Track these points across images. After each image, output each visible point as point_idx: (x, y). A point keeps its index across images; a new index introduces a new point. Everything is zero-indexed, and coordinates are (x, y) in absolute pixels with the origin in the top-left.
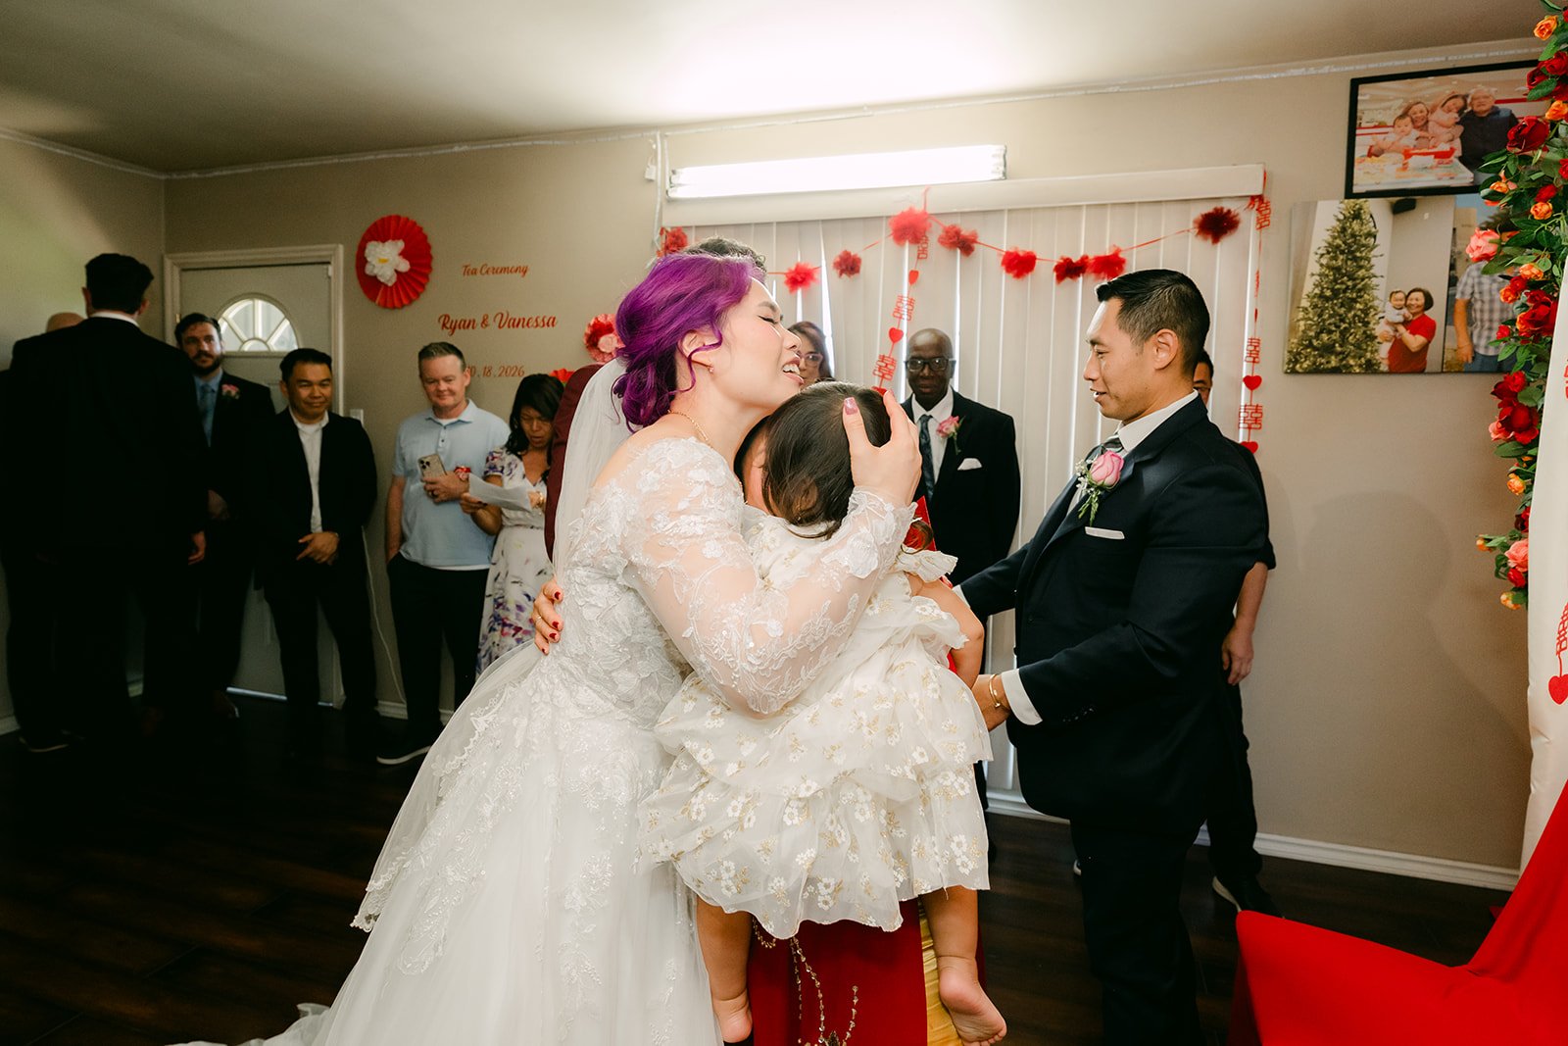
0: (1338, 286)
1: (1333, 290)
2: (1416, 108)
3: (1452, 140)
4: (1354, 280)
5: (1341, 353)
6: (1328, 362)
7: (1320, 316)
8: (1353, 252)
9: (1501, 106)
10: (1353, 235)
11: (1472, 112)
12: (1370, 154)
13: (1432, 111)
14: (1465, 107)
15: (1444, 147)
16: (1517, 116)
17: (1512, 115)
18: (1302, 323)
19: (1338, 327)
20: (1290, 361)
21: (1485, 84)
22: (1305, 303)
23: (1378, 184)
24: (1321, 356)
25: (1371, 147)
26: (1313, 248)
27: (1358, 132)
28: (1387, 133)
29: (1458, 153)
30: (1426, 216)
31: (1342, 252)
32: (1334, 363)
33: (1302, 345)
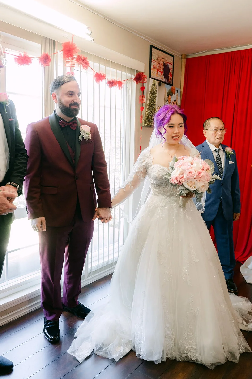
0: (152, 103)
1: (151, 104)
2: (159, 58)
3: (162, 69)
4: (153, 102)
5: (151, 122)
6: (150, 124)
7: (149, 111)
8: (154, 94)
9: (168, 64)
10: (154, 90)
11: (165, 63)
12: (153, 68)
13: (160, 60)
14: (164, 62)
15: (162, 71)
16: (170, 67)
17: (169, 67)
18: (147, 112)
19: (151, 114)
20: (145, 123)
21: (167, 57)
22: (147, 107)
23: (154, 76)
24: (149, 122)
25: (153, 66)
26: (149, 92)
27: (152, 61)
28: (155, 63)
29: (163, 73)
30: (162, 88)
31: (153, 94)
32: (150, 125)
33: (146, 119)
